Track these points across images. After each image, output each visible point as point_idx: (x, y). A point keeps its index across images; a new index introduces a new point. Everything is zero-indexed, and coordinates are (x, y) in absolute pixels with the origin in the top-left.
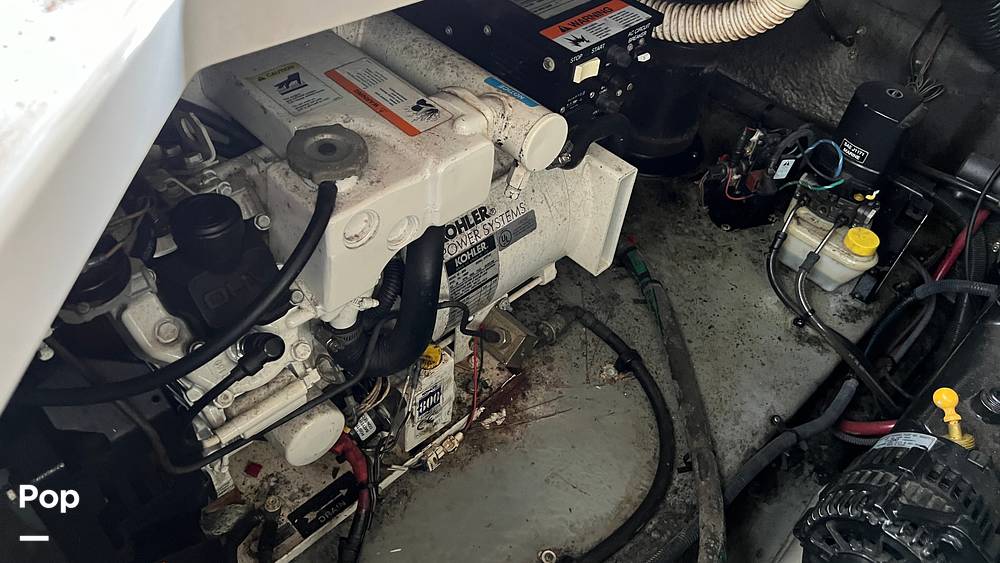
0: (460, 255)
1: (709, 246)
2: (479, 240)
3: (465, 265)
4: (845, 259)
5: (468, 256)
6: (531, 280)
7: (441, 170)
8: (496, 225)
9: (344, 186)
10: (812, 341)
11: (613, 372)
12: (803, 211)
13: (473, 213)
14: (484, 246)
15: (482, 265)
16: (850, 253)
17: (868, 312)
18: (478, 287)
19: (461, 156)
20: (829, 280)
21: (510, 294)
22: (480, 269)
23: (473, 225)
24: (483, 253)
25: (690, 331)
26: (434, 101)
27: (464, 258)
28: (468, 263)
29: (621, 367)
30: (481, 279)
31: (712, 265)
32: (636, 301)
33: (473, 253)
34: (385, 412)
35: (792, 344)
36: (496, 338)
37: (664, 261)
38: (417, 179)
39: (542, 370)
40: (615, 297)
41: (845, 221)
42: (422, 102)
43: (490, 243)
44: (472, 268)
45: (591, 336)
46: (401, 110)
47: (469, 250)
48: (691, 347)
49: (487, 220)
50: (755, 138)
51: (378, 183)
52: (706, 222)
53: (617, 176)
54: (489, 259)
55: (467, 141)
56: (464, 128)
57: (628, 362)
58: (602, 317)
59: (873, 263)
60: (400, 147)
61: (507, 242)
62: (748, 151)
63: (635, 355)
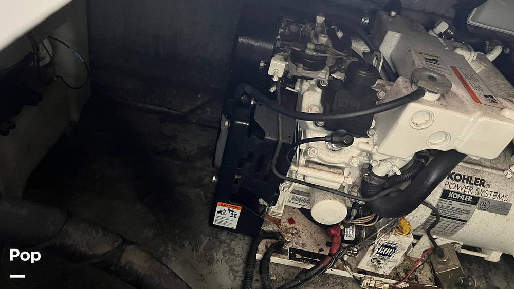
0: (455, 192)
2: (470, 193)
3: (453, 199)
5: (458, 196)
7: (482, 120)
8: (484, 194)
13: (477, 179)
14: (470, 199)
15: (462, 208)
18: (452, 218)
19: (496, 121)
22: (459, 209)
23: (472, 184)
26: (498, 99)
27: (455, 196)
28: (457, 200)
30: (456, 215)
33: (462, 197)
36: (442, 255)
42: (491, 96)
43: (475, 200)
44: (456, 204)
46: (478, 93)
54: (468, 208)
56: (507, 113)
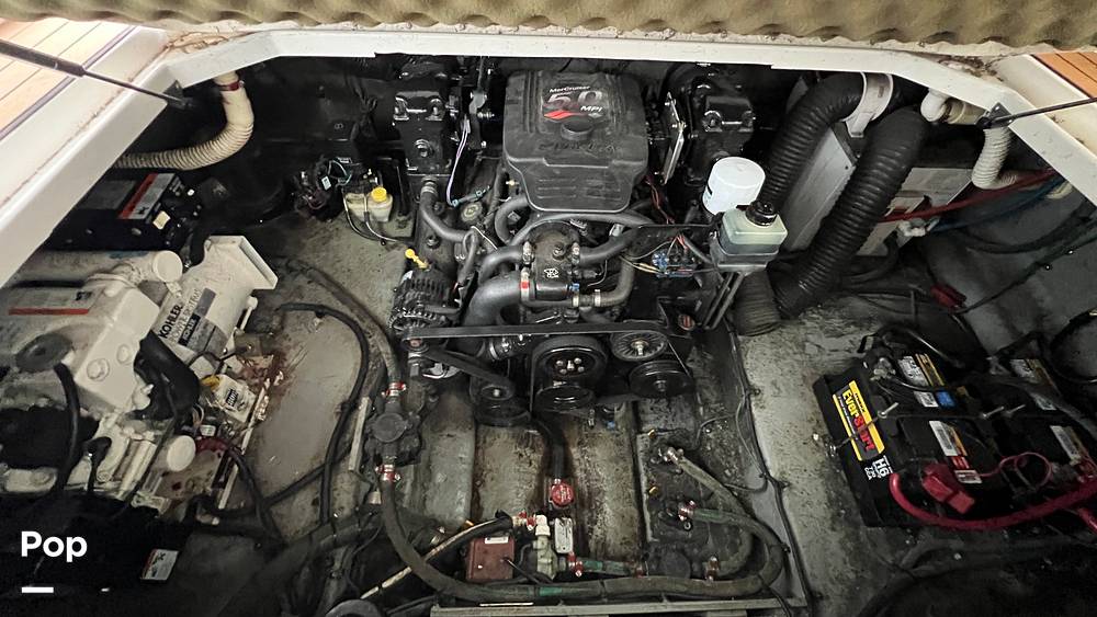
0: (183, 334)
1: (327, 234)
2: (187, 321)
3: (190, 336)
4: (381, 206)
5: (189, 332)
6: (245, 312)
7: (115, 318)
8: (191, 309)
9: (68, 361)
10: (393, 247)
11: (318, 320)
12: (350, 196)
13: (172, 312)
14: (193, 321)
15: (200, 329)
16: (379, 203)
17: (409, 219)
18: (209, 339)
19: (120, 307)
20: (384, 218)
21: (239, 326)
22: (202, 332)
23: (177, 317)
24: (196, 324)
25: (341, 279)
26: (85, 289)
27: (186, 334)
28: (192, 332)
29: (320, 315)
30: (207, 335)
31: (334, 242)
32: (309, 282)
33: (190, 328)
34: (211, 418)
35: (385, 254)
36: (245, 349)
37: (311, 255)
38: (106, 330)
39: (286, 343)
40: (299, 287)
41: (368, 189)
42: (79, 293)
43: (195, 317)
44: (196, 334)
45: (299, 313)
46: (69, 305)
47: (186, 329)
48: (345, 286)
49: (183, 310)
50: (303, 176)
51: (86, 346)
52: (319, 223)
53: (235, 246)
54: (202, 325)
55: (119, 296)
56: (111, 292)
57: (321, 311)
58: (298, 300)
59: (391, 198)
60: (84, 322)
61: (205, 312)
62: (305, 183)
63: (322, 307)
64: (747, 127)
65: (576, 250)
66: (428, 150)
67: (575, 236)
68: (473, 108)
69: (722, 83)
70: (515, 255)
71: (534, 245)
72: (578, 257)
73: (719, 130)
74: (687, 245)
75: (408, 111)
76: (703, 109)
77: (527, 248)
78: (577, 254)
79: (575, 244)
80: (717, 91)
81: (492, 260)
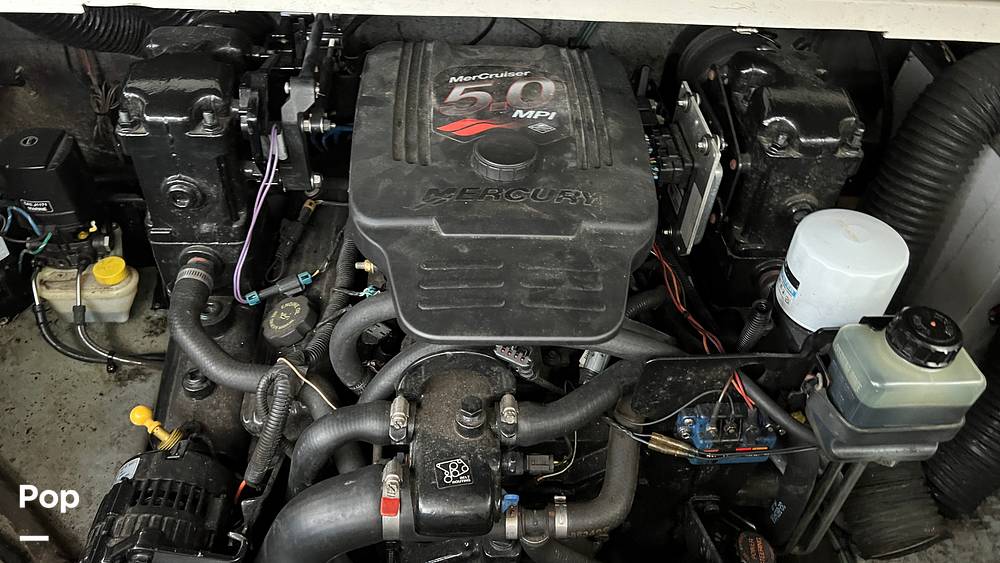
10: (136, 373)
12: (46, 273)
16: (107, 288)
31: (7, 368)
35: (116, 391)
48: (16, 464)
59: (135, 279)
64: (851, 148)
65: (508, 412)
66: (192, 196)
67: (506, 380)
68: (290, 112)
69: (788, 65)
70: (370, 426)
71: (414, 404)
72: (515, 426)
73: (795, 154)
74: (755, 398)
75: (148, 118)
76: (757, 111)
77: (398, 410)
78: (512, 420)
79: (508, 398)
80: (781, 79)
81: (321, 437)
